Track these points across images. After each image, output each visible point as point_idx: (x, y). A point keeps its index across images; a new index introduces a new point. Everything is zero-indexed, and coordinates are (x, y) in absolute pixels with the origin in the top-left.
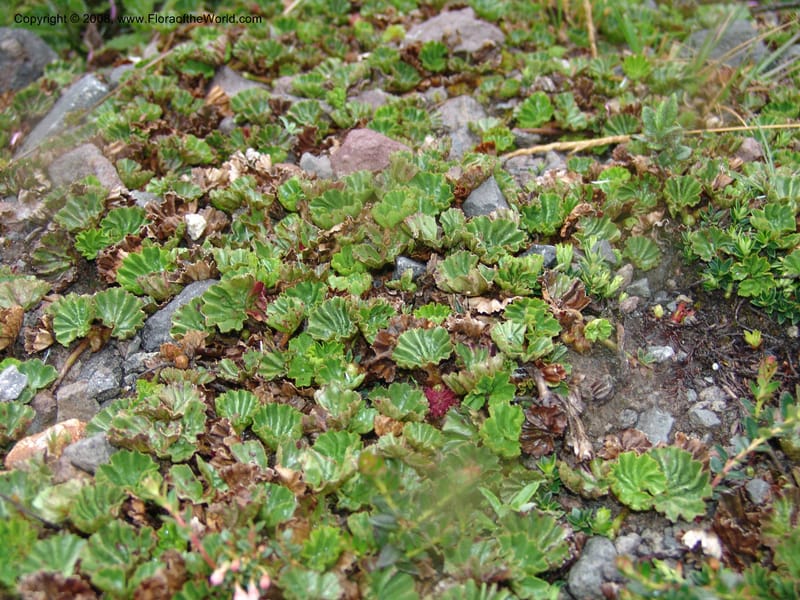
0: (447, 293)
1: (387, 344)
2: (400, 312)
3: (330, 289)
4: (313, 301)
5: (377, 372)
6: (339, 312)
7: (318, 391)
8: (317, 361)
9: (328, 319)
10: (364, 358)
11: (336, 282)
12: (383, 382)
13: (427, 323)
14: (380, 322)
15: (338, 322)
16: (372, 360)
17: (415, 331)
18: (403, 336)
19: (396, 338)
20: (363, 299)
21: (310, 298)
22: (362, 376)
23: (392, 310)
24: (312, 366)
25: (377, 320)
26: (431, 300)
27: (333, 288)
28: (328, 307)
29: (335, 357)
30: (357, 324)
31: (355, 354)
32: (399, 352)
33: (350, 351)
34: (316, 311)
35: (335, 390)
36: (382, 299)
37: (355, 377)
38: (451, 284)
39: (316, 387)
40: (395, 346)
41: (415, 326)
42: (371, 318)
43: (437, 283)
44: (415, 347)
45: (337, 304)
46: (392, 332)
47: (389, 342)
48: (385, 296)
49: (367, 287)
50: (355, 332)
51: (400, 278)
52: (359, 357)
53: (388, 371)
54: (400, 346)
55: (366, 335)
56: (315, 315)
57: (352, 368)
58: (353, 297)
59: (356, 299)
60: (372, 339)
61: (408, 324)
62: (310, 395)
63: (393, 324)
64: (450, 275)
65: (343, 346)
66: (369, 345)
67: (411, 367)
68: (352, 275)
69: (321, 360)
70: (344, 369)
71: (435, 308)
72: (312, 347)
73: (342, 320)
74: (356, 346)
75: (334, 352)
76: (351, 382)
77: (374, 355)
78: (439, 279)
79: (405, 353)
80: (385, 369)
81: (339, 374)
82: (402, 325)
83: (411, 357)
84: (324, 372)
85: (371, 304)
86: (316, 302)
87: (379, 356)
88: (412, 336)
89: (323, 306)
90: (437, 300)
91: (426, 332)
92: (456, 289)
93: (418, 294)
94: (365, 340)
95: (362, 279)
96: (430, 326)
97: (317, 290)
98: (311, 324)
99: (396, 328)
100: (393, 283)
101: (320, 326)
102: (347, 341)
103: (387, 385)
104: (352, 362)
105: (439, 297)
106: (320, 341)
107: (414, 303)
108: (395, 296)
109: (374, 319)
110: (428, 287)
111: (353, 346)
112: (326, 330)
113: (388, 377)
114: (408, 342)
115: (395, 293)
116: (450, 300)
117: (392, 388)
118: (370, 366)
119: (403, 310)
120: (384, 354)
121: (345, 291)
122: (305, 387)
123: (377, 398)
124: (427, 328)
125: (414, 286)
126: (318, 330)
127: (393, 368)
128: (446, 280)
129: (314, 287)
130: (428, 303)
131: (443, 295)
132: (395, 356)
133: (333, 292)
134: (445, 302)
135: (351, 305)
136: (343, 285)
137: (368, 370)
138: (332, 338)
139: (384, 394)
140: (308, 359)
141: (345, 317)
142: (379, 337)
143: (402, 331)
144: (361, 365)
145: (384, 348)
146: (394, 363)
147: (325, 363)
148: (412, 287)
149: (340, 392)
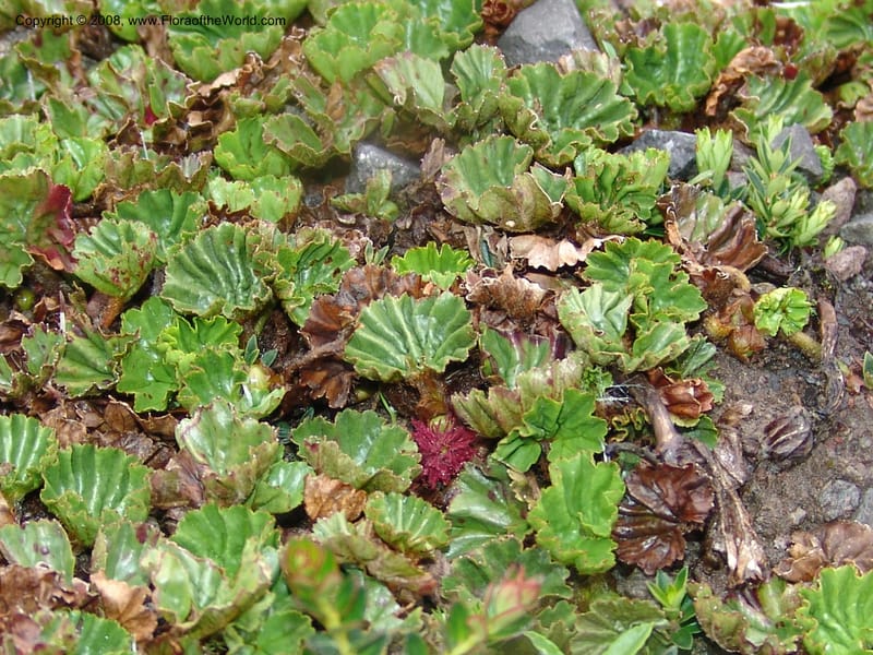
0: (463, 223)
1: (334, 326)
2: (361, 261)
3: (213, 208)
4: (175, 232)
5: (311, 384)
6: (230, 256)
7: (185, 423)
8: (183, 358)
9: (207, 270)
10: (282, 356)
11: (225, 192)
12: (322, 407)
13: (421, 285)
14: (320, 280)
15: (228, 279)
16: (300, 360)
17: (395, 301)
18: (369, 310)
19: (353, 314)
20: (283, 231)
21: (167, 225)
22: (279, 393)
23: (346, 255)
24: (170, 369)
25: (312, 278)
26: (429, 237)
27: (220, 205)
28: (209, 246)
29: (221, 352)
30: (270, 283)
31: (264, 346)
32: (359, 344)
33: (252, 340)
34: (182, 252)
35: (222, 418)
36: (324, 233)
37: (263, 394)
38: (474, 203)
39: (181, 414)
40: (353, 330)
41: (394, 290)
42: (298, 272)
43: (445, 200)
44: (392, 334)
45: (229, 238)
46: (346, 301)
47: (339, 321)
48: (329, 226)
49: (293, 205)
50: (266, 298)
51: (362, 189)
52: (273, 353)
53: (333, 383)
54: (362, 332)
55: (290, 307)
56: (179, 261)
57: (256, 376)
58: (262, 225)
59: (268, 228)
60: (302, 317)
61: (380, 287)
62: (165, 430)
63: (348, 284)
64: (472, 186)
65: (239, 329)
66: (293, 326)
67: (385, 376)
68: (259, 180)
69: (192, 356)
70: (240, 377)
71: (438, 255)
72: (171, 328)
73: (238, 273)
74: (264, 331)
75: (219, 341)
76: (255, 405)
77: (307, 349)
78: (449, 193)
79: (373, 347)
80: (326, 380)
81: (229, 387)
82: (368, 287)
83: (384, 356)
84: (197, 381)
85: (300, 241)
86: (183, 232)
87: (316, 351)
88: (387, 312)
89: (197, 243)
90: (443, 237)
91: (417, 305)
92: (485, 216)
93: (400, 225)
94: (286, 317)
95: (281, 186)
96: (426, 291)
97: (184, 210)
98: (171, 280)
99: (354, 293)
100: (347, 199)
101: (187, 283)
102: (248, 319)
103: (331, 414)
104: (257, 362)
105: (447, 230)
106: (190, 317)
107: (391, 242)
108: (352, 226)
109: (307, 273)
110: (423, 211)
111: (258, 329)
112: (201, 294)
113: (335, 397)
114: (380, 324)
115: (351, 220)
116: (469, 240)
117: (342, 420)
118: (297, 373)
119: (369, 257)
120: (328, 347)
121: (244, 212)
122: (155, 414)
123: (311, 439)
124: (420, 295)
125: (391, 207)
126: (186, 293)
127: (346, 378)
128: (464, 196)
129: (178, 201)
130: (423, 244)
131: (456, 228)
132: (351, 352)
133: (217, 213)
134: (458, 243)
135: (259, 241)
136: (241, 199)
137: (290, 381)
138: (217, 311)
139: (323, 431)
140: (162, 354)
141: (243, 265)
142: (316, 311)
143: (367, 301)
144: (275, 371)
145: (325, 334)
146: (349, 367)
147: (199, 362)
148: (387, 210)
149: (234, 424)
